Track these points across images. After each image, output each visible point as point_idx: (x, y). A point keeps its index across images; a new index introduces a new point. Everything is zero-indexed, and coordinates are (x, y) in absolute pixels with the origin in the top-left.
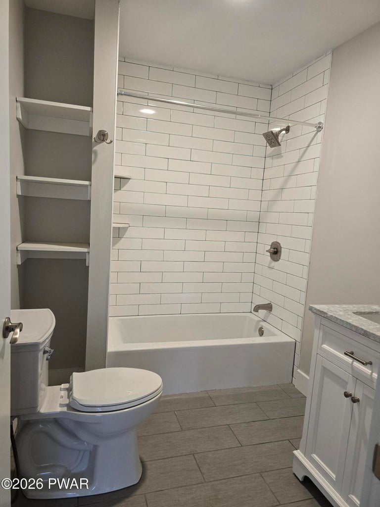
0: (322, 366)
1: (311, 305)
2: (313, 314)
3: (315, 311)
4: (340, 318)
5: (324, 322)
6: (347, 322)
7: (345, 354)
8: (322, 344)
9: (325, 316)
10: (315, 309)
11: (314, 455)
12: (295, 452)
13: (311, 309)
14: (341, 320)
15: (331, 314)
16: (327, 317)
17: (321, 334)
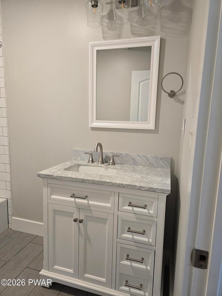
0: (53, 210)
1: (38, 173)
2: (40, 178)
3: (43, 176)
4: (63, 176)
5: (50, 181)
6: (69, 177)
7: (71, 197)
8: (51, 196)
9: (52, 177)
10: (43, 175)
11: (55, 266)
12: (41, 273)
13: (39, 175)
14: (64, 177)
15: (56, 175)
16: (54, 177)
17: (49, 190)
